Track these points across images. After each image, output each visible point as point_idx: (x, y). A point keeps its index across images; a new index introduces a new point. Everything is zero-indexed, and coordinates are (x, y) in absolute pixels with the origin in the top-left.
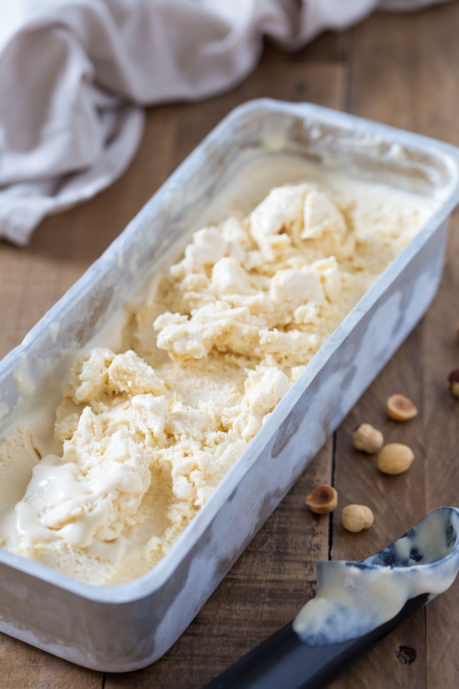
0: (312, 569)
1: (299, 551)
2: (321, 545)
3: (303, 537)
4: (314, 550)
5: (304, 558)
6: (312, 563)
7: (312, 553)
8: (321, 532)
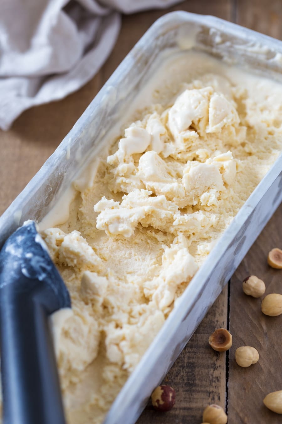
0: (213, 399)
1: (204, 383)
2: (220, 378)
3: (206, 371)
4: (215, 381)
5: (208, 389)
6: (214, 393)
7: (214, 384)
8: (220, 366)
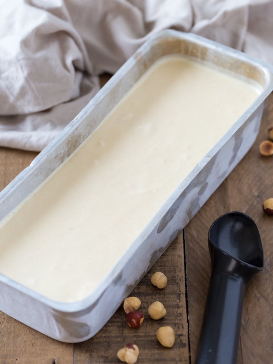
0: (179, 328)
3: (172, 310)
5: (174, 321)
6: (179, 324)
